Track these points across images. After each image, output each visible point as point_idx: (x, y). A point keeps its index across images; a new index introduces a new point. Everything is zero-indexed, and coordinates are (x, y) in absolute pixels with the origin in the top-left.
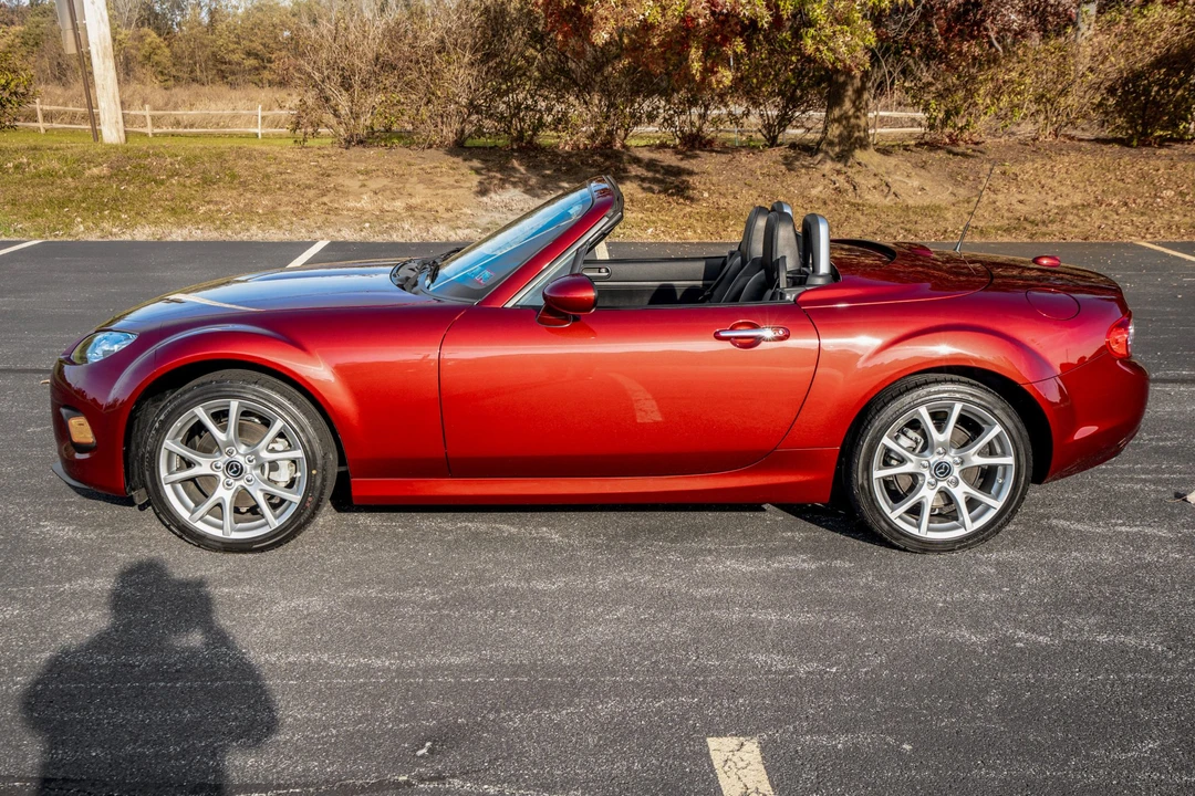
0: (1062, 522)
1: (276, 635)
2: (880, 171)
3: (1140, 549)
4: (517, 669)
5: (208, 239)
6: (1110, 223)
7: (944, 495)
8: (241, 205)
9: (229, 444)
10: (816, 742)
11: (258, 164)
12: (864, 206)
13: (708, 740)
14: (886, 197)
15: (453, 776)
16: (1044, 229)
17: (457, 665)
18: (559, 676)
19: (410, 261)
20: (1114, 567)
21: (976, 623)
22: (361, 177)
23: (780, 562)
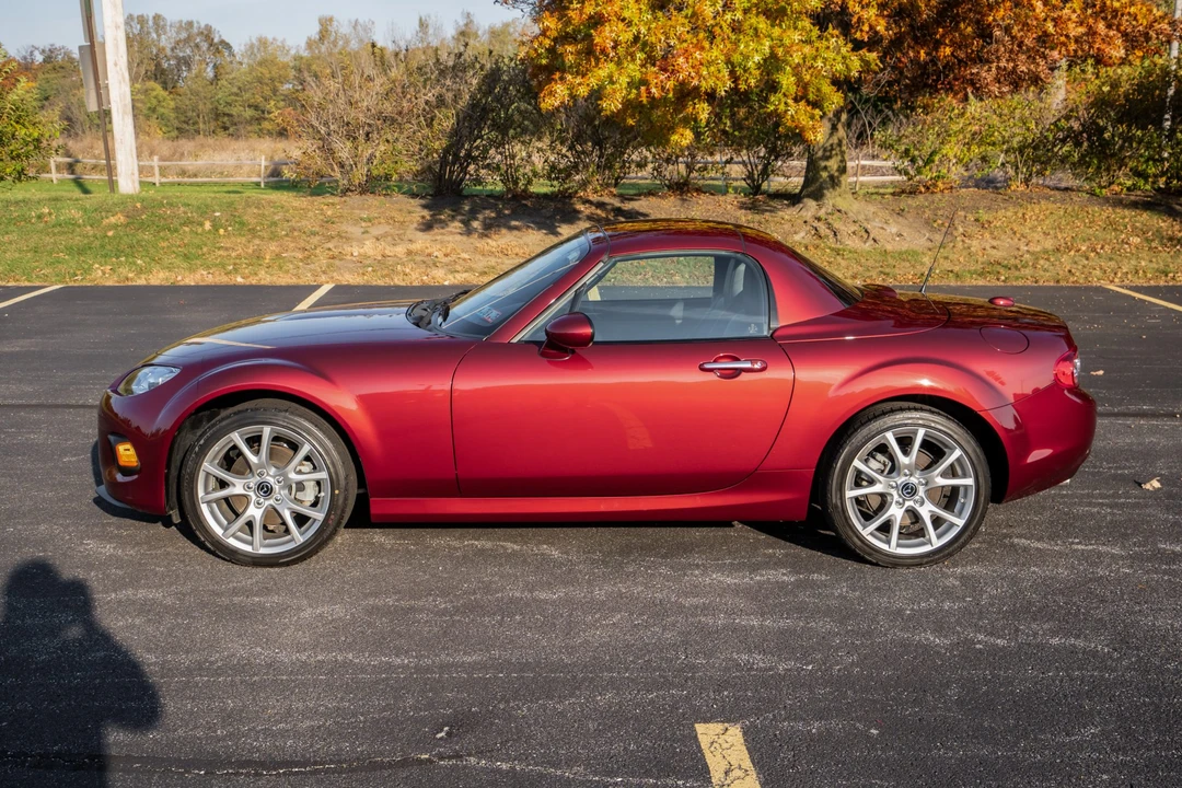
0: (1023, 541)
1: (305, 637)
2: (860, 218)
3: (1096, 565)
4: (524, 667)
5: (218, 283)
6: (1080, 267)
7: (911, 513)
8: (250, 251)
9: (261, 466)
10: (792, 727)
11: (266, 213)
12: (844, 250)
13: (696, 725)
14: (865, 242)
15: (470, 755)
16: (1017, 273)
17: (469, 663)
18: (561, 672)
19: (422, 302)
20: (1068, 581)
21: (939, 629)
22: (363, 224)
23: (762, 575)
